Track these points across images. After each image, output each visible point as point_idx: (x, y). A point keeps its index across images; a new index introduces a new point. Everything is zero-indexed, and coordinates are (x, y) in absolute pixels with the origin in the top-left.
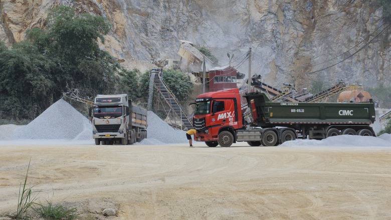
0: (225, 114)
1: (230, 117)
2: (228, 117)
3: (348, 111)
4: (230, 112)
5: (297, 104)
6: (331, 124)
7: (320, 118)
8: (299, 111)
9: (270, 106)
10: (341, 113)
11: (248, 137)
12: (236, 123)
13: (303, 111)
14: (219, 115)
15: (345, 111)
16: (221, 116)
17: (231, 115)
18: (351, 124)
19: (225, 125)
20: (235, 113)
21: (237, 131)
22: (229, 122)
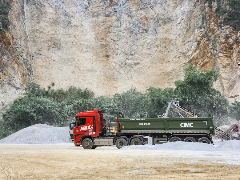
0: (86, 127)
1: (90, 129)
2: (88, 129)
3: (189, 124)
4: (90, 126)
5: (144, 120)
6: (173, 134)
7: (164, 129)
8: (146, 124)
9: (122, 121)
10: (183, 125)
11: (103, 143)
12: (94, 133)
13: (149, 124)
14: (82, 128)
15: (186, 124)
16: (83, 128)
17: (90, 127)
18: (190, 133)
19: (86, 134)
20: (94, 126)
21: (94, 138)
22: (89, 132)
